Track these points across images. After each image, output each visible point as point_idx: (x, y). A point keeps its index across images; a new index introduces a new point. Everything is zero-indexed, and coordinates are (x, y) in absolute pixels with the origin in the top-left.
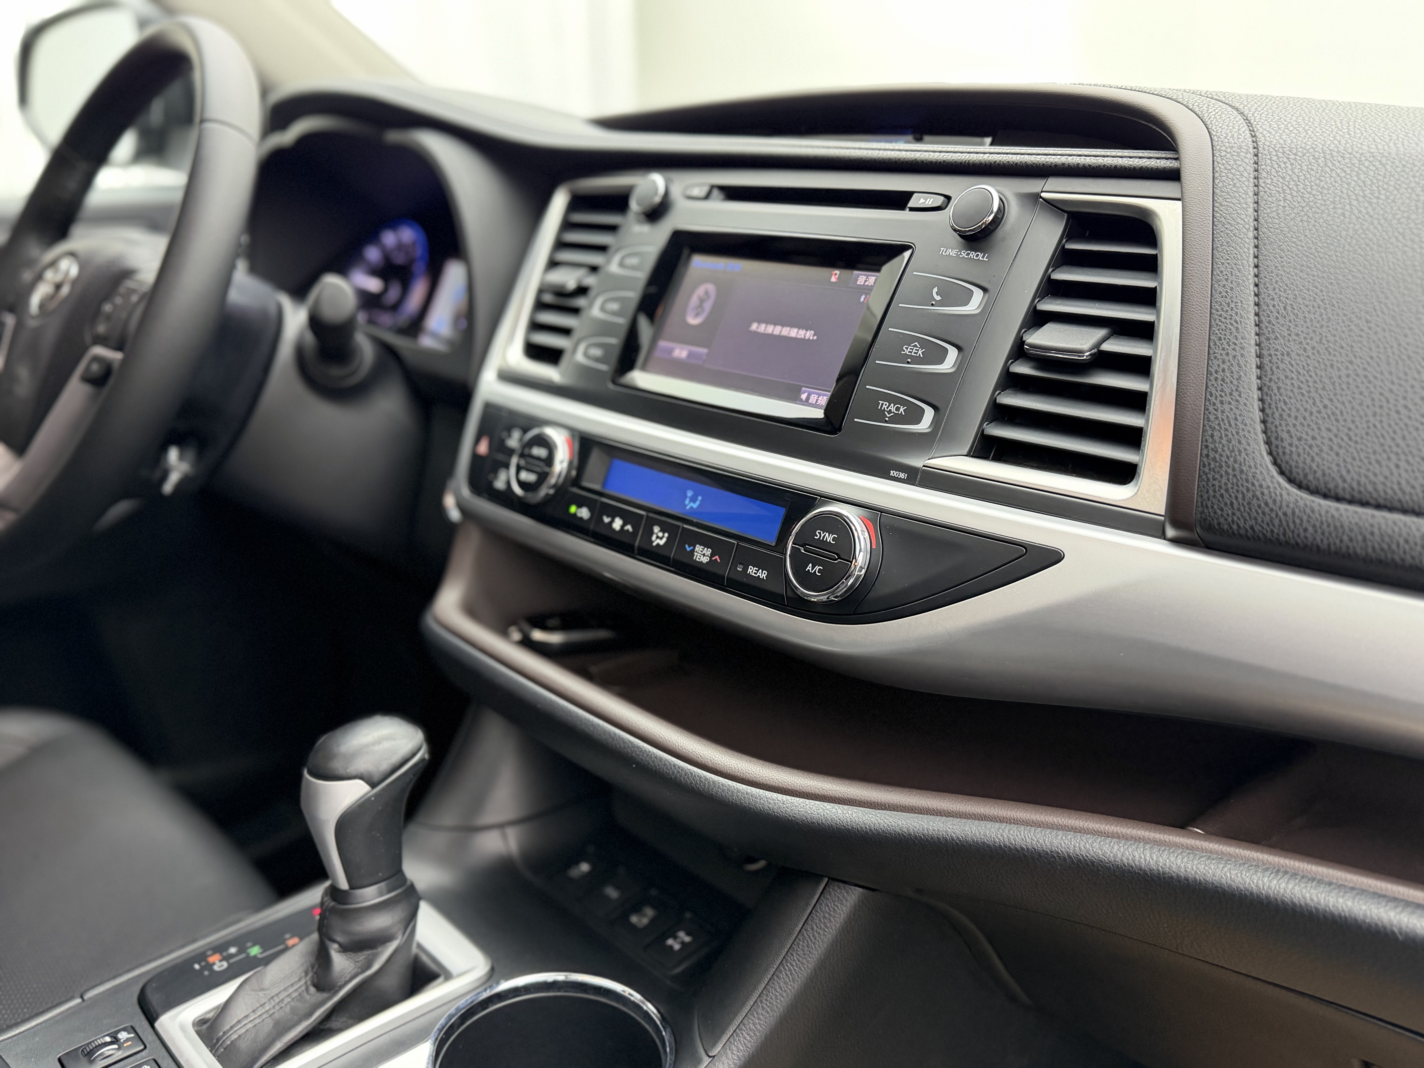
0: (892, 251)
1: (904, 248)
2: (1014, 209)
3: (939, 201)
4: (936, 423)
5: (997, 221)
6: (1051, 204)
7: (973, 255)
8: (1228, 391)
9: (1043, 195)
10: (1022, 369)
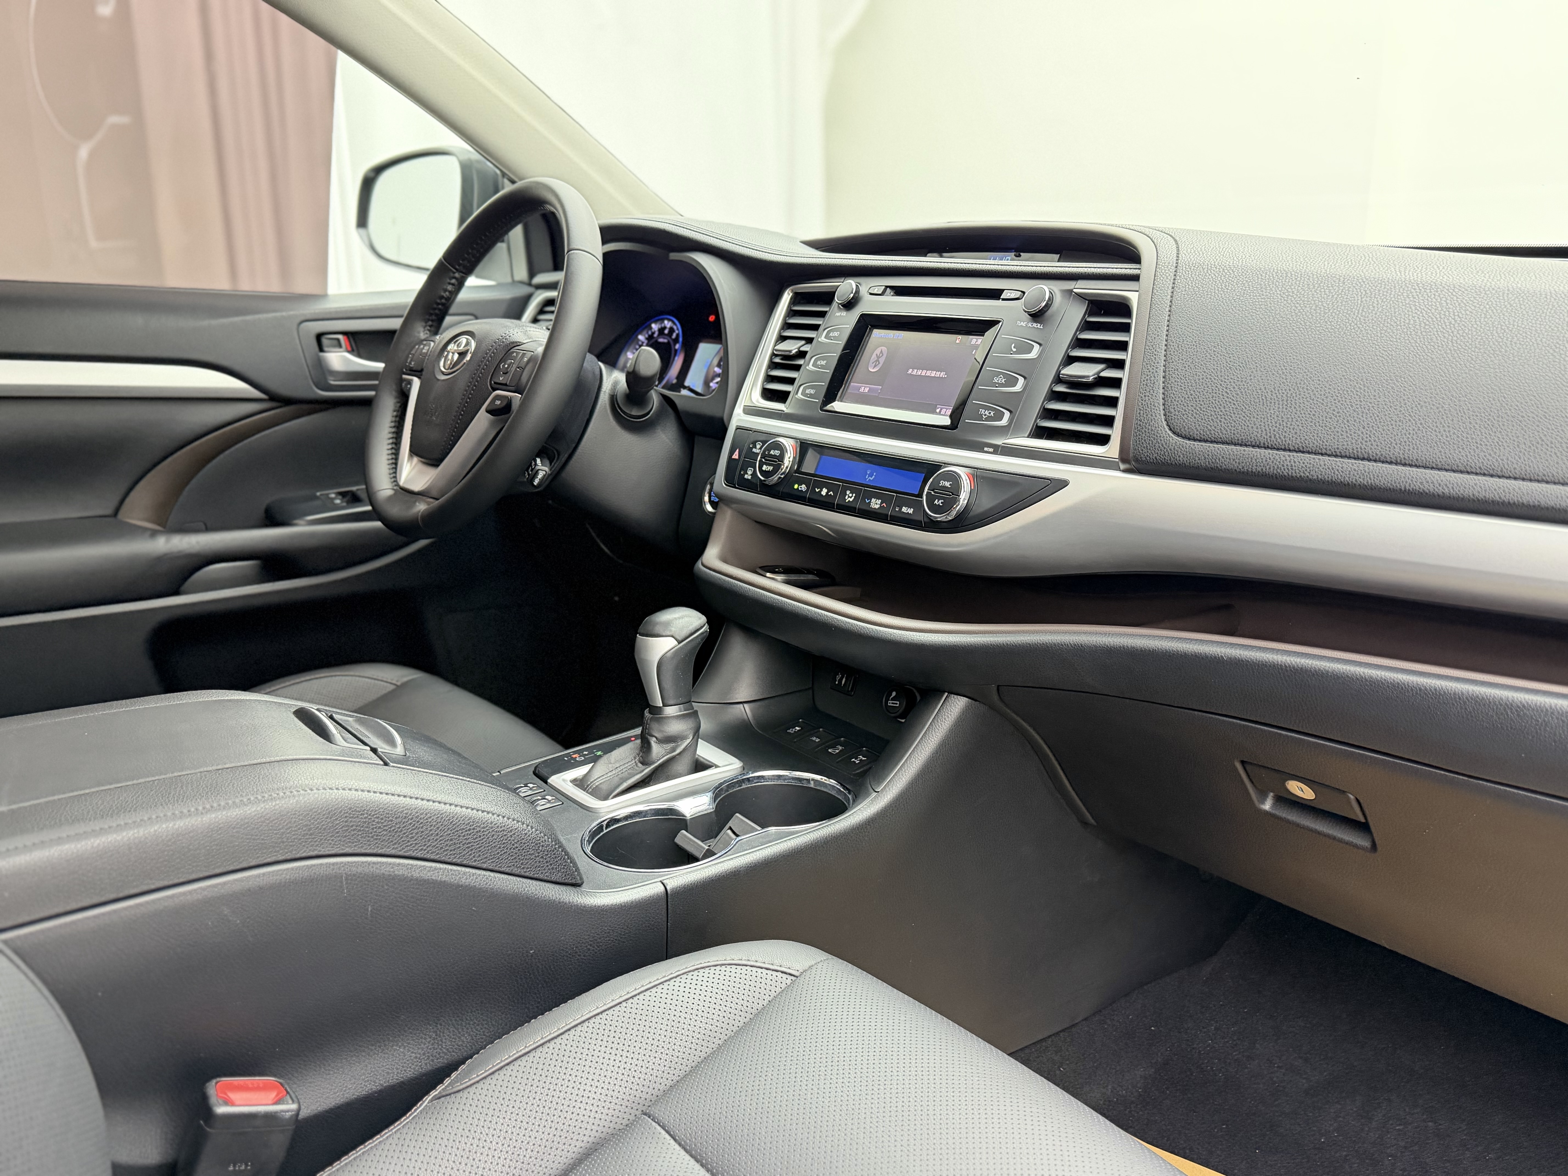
0: (992, 323)
1: (997, 322)
2: (1058, 299)
3: (1018, 294)
4: (1011, 420)
5: (1048, 306)
6: (1079, 295)
7: (1035, 325)
8: (1148, 390)
9: (1074, 290)
10: (1061, 388)
